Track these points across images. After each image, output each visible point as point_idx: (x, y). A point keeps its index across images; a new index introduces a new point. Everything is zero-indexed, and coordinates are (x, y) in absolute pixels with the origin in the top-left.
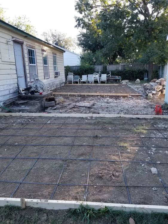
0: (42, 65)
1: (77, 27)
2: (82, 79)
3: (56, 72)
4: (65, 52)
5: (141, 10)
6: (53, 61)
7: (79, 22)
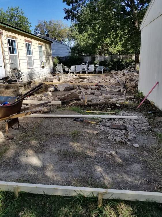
0: (25, 55)
1: (66, 18)
2: (70, 70)
3: (42, 63)
4: (52, 42)
5: (128, 2)
6: (38, 51)
7: (68, 14)
